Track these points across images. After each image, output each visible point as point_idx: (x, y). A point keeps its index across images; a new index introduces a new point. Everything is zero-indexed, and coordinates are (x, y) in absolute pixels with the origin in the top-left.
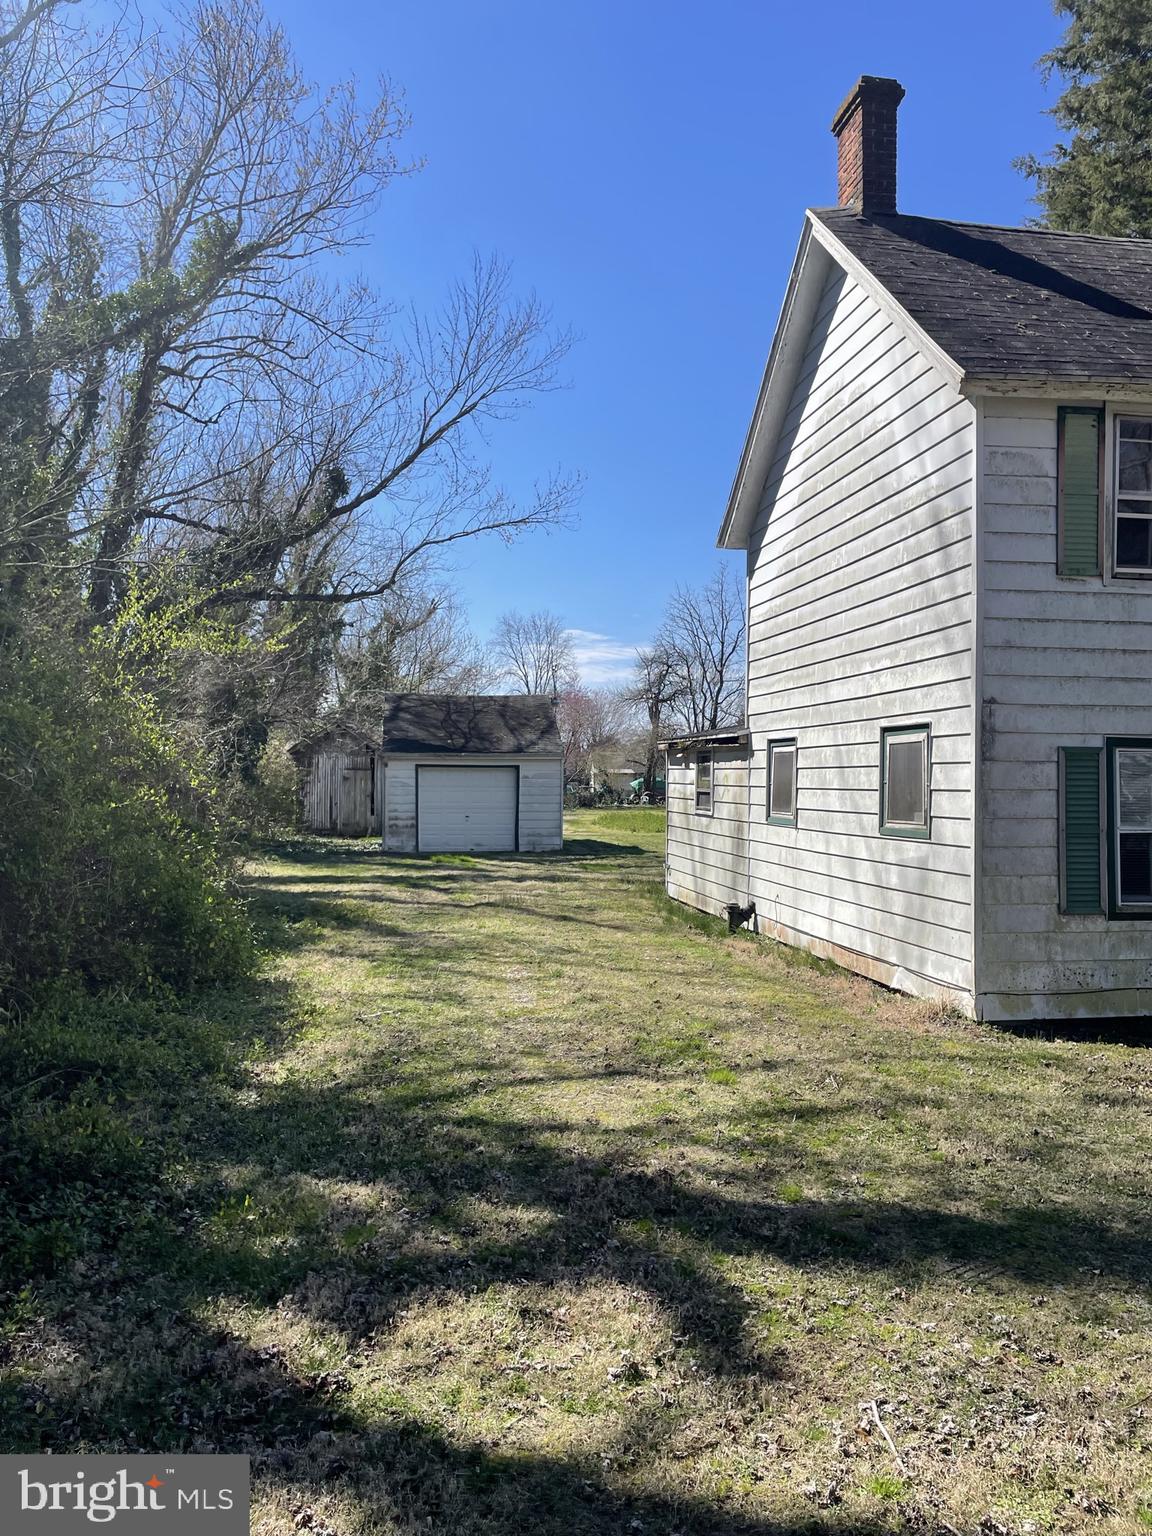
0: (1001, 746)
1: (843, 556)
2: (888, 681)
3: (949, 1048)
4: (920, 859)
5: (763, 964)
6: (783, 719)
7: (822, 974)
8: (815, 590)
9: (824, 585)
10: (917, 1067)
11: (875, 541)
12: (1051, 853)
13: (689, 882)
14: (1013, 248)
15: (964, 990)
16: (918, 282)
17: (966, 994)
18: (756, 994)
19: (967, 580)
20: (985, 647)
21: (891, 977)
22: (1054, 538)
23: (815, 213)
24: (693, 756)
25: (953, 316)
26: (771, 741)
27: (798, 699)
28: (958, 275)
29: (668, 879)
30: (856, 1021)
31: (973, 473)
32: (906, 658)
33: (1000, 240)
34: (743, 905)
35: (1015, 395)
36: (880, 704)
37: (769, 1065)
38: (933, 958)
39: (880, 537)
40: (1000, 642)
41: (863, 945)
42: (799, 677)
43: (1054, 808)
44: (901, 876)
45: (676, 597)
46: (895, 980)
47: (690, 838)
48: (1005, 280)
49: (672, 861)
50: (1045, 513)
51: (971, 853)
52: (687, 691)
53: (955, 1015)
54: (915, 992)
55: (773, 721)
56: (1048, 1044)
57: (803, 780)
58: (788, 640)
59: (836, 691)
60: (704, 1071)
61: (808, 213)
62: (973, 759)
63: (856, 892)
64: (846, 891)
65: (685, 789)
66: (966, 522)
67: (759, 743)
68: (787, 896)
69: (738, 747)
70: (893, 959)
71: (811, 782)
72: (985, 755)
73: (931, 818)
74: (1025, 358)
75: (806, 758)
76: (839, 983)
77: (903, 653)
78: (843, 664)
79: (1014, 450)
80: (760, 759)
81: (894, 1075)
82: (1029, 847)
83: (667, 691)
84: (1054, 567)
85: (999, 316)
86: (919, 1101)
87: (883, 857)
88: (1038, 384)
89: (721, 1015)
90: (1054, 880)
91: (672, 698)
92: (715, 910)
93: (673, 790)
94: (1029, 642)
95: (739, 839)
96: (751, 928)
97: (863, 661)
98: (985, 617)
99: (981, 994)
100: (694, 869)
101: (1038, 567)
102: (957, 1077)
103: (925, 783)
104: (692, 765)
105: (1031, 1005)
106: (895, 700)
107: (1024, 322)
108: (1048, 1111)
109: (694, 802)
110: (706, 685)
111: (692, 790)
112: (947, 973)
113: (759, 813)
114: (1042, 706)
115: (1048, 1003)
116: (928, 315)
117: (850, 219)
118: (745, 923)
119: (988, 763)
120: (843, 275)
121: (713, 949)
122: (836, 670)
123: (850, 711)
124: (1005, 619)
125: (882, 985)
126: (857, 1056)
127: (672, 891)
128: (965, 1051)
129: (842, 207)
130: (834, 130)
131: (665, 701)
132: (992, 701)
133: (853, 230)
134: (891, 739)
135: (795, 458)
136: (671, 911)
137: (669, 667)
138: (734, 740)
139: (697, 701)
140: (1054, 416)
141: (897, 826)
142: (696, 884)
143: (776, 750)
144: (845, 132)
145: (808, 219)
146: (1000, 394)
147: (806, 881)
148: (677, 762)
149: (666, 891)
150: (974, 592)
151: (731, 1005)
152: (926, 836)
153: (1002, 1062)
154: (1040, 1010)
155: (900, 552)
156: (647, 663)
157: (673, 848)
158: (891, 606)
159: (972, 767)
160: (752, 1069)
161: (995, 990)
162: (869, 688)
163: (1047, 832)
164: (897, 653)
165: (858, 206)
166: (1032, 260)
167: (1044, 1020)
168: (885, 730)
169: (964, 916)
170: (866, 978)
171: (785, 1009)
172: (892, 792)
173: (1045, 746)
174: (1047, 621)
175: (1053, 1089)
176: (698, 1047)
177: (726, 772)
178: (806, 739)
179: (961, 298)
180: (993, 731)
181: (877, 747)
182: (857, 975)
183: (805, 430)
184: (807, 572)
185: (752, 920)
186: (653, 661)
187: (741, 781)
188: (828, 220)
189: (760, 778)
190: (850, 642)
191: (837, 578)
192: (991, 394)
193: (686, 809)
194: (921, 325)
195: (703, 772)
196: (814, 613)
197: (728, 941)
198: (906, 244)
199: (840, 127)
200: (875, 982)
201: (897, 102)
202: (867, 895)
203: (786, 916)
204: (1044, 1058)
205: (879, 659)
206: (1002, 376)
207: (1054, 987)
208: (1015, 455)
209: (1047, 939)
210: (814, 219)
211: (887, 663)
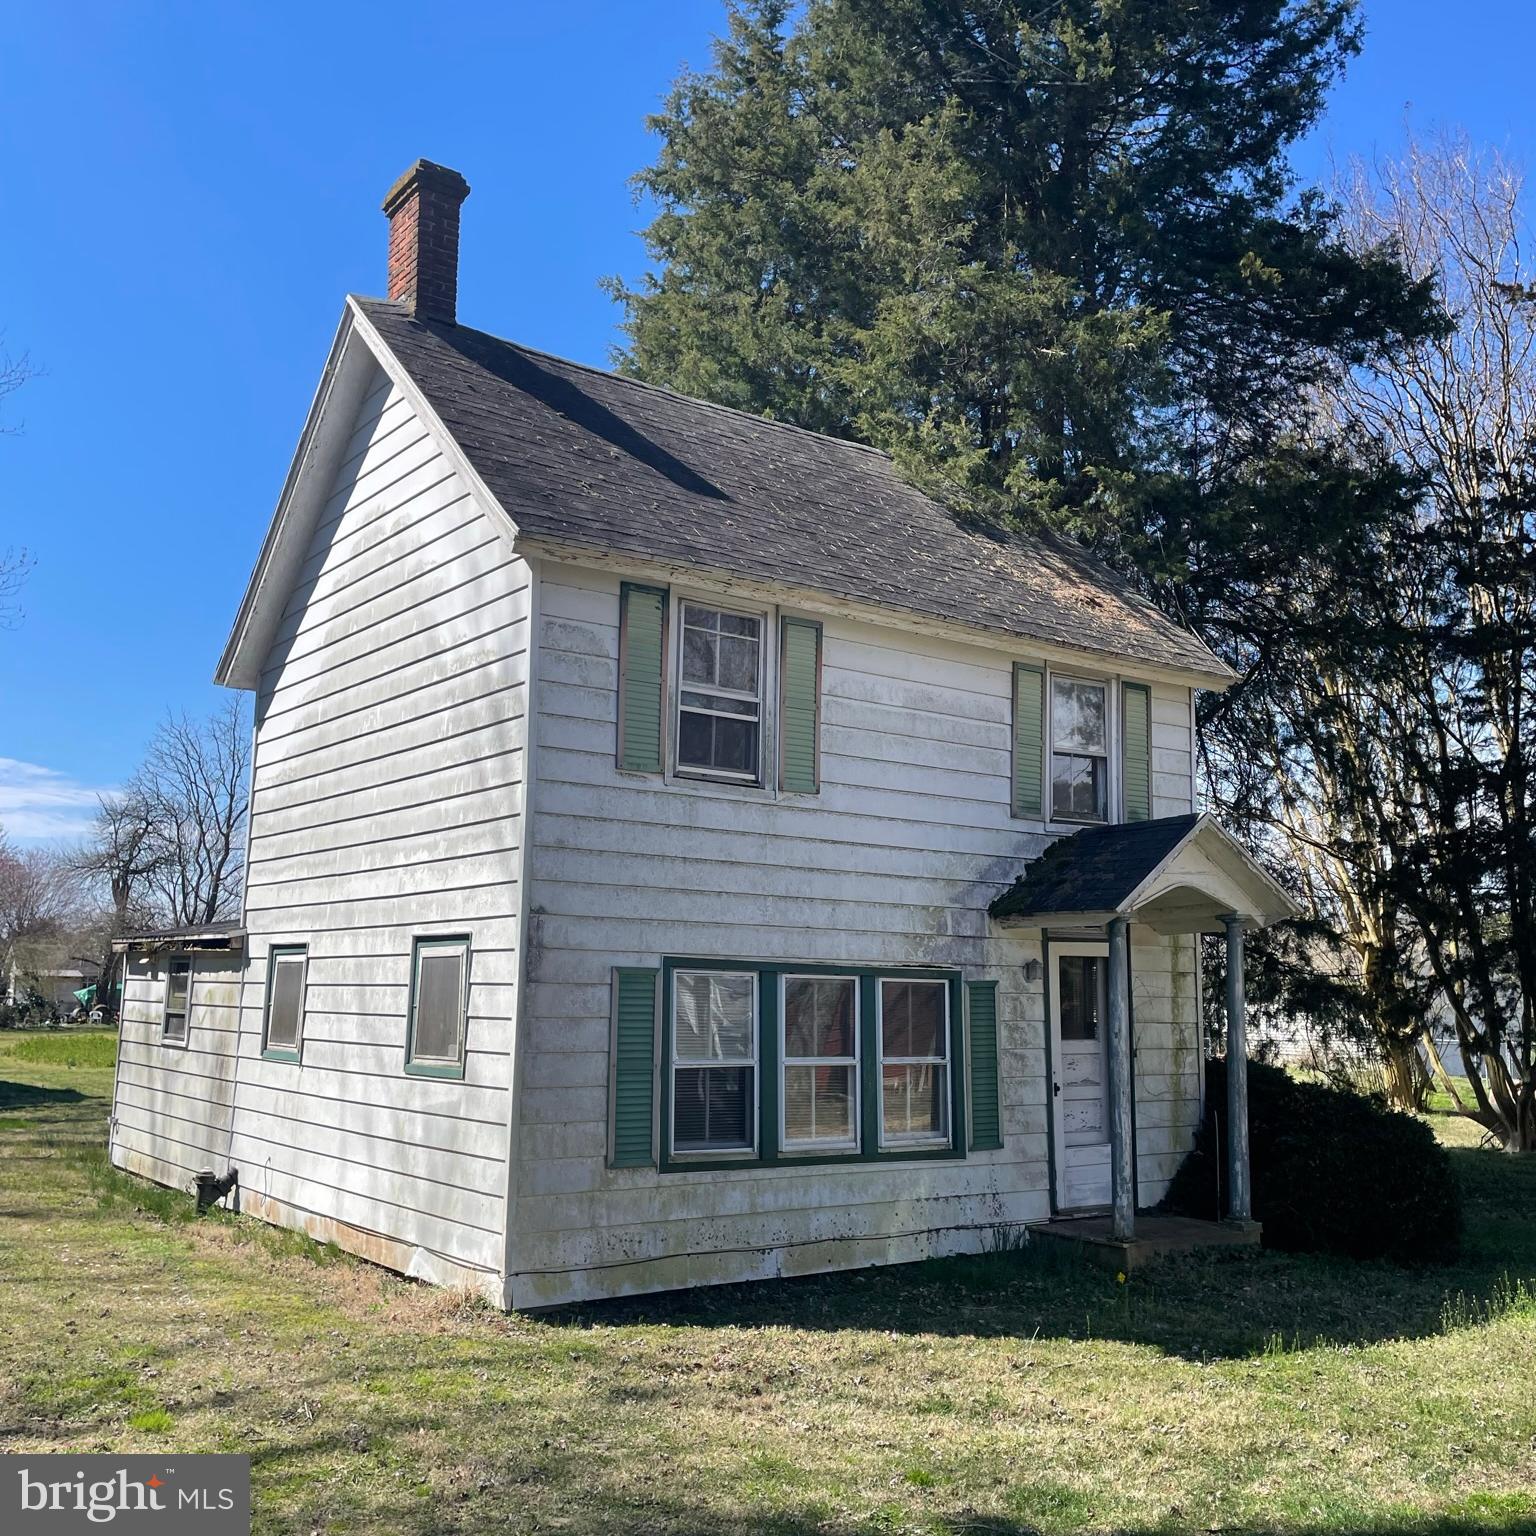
0: (549, 965)
1: (378, 717)
2: (425, 879)
3: (465, 1351)
4: (450, 1104)
5: (236, 1256)
6: (292, 919)
7: (319, 1264)
8: (342, 755)
9: (355, 750)
10: (418, 1380)
11: (415, 704)
12: (600, 1094)
13: (144, 1143)
14: (586, 391)
15: (493, 1271)
16: (475, 411)
17: (494, 1277)
18: (223, 1300)
19: (519, 765)
20: (536, 847)
21: (407, 1260)
22: (613, 727)
23: (358, 302)
24: (165, 962)
25: (512, 461)
26: (274, 947)
27: (312, 893)
28: (522, 411)
29: (115, 1139)
30: (353, 1325)
31: (526, 642)
32: (446, 851)
33: (572, 379)
34: (221, 1174)
35: (573, 562)
36: (414, 907)
37: (222, 1400)
38: (459, 1232)
39: (423, 700)
40: (551, 840)
41: (375, 1223)
42: (316, 865)
43: (605, 1041)
44: (427, 1129)
45: (168, 727)
46: (412, 1265)
47: (151, 1079)
48: (573, 427)
49: (121, 1114)
50: (605, 697)
51: (509, 1095)
52: (176, 858)
53: (481, 1304)
54: (435, 1280)
55: (278, 921)
56: (584, 1333)
57: (314, 1000)
58: (304, 815)
59: (359, 887)
60: (128, 1418)
61: (349, 299)
62: (516, 981)
63: (371, 1150)
64: (358, 1149)
65: (148, 1008)
66: (519, 698)
67: (257, 948)
68: (282, 1158)
69: (230, 953)
70: (411, 1238)
71: (324, 1003)
72: (530, 976)
73: (466, 1052)
74: (586, 523)
75: (319, 970)
76: (341, 1274)
77: (443, 845)
78: (371, 852)
79: (573, 624)
80: (258, 970)
81: (389, 1393)
82: (576, 1088)
83: (144, 858)
84: (612, 759)
85: (561, 469)
86: (414, 1425)
87: (406, 1103)
88: (599, 555)
89: (166, 1336)
90: (602, 1125)
91: (150, 868)
92: (181, 1181)
93: (129, 1010)
94: (583, 843)
95: (220, 1082)
96: (230, 1206)
97: (397, 851)
98: (536, 811)
99: (513, 1275)
100: (153, 1123)
101: (596, 758)
102: (467, 1386)
103: (461, 1007)
104: (162, 975)
105: (570, 1284)
106: (431, 903)
107: (589, 481)
108: (566, 1416)
109: (161, 1028)
110: (203, 854)
111: (158, 1011)
112: (475, 1252)
113: (251, 1045)
114: (596, 918)
115: (588, 1280)
116: (482, 453)
117: (401, 319)
118: (222, 1199)
119: (533, 985)
120: (388, 384)
121: (169, 1240)
122: (363, 859)
123: (379, 913)
124: (558, 815)
125: (397, 1274)
126: (346, 1374)
127: (118, 1156)
128: (483, 1353)
129: (392, 301)
130: (386, 210)
131: (140, 872)
132: (541, 911)
133: (404, 333)
134: (426, 951)
135: (323, 587)
136: (113, 1187)
137: (149, 824)
138: (223, 943)
139: (189, 875)
140: (617, 591)
141: (427, 1063)
142: (154, 1145)
143: (280, 959)
144: (399, 216)
145: (349, 307)
146: (558, 560)
147: (308, 1137)
148: (138, 970)
149: (109, 1157)
150: (525, 781)
151: (184, 1319)
152: (460, 1076)
153: (527, 1362)
154: (581, 1290)
155: (445, 722)
156: (114, 815)
157: (123, 1094)
158: (432, 786)
159: (515, 989)
160: (197, 1406)
161: (529, 1269)
162: (402, 885)
163: (597, 1067)
164: (436, 845)
165: (411, 306)
166: (605, 409)
167: (584, 1302)
168: (419, 940)
169: (495, 1176)
170: (377, 1265)
171: (261, 1319)
172: (423, 1019)
173: (598, 965)
174: (605, 820)
175: (576, 1389)
176: (123, 1384)
177: (207, 985)
178: (320, 947)
179: (523, 440)
180: (541, 946)
181: (408, 960)
182: (366, 1261)
183: (336, 555)
184: (333, 731)
185: (231, 1195)
186: (123, 814)
187: (231, 998)
188: (375, 314)
189: (256, 996)
190: (383, 826)
191: (369, 744)
192: (547, 557)
193: (147, 1036)
194: (473, 464)
195: (177, 986)
196: (338, 783)
197: (192, 1227)
198: (465, 362)
199: (393, 208)
200: (388, 1270)
201: (461, 199)
202: (384, 1154)
203: (279, 1187)
204: (574, 1350)
205: (415, 850)
206: (560, 541)
207: (596, 1260)
208: (574, 628)
209: (592, 1200)
210: (356, 308)
211: (425, 857)
